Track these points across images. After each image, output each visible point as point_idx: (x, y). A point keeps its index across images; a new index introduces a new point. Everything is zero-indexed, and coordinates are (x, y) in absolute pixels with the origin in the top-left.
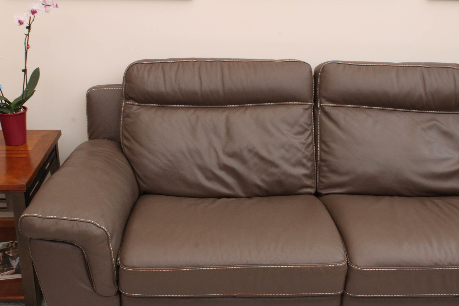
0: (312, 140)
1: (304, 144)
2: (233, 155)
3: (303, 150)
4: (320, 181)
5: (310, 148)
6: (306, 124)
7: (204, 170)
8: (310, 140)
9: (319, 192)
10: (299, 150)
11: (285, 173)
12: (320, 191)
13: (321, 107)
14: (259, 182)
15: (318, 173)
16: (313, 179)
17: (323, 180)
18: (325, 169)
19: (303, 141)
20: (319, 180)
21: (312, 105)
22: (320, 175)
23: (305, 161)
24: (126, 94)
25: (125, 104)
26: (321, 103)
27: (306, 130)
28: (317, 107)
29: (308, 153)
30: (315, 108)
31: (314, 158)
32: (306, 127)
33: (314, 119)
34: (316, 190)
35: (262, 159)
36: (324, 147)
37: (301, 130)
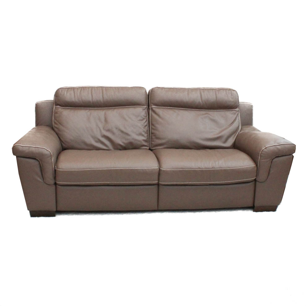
0: (147, 124)
1: (143, 125)
2: (108, 130)
3: (143, 128)
4: (151, 144)
5: (146, 128)
7: (94, 137)
8: (146, 124)
10: (140, 128)
11: (133, 139)
13: (151, 109)
14: (121, 143)
16: (148, 142)
17: (153, 143)
18: (154, 137)
19: (143, 124)
21: (147, 107)
22: (151, 141)
23: (143, 133)
24: (56, 102)
25: (55, 108)
26: (151, 106)
27: (144, 119)
29: (145, 130)
30: (148, 109)
31: (148, 133)
32: (144, 117)
33: (148, 114)
35: (122, 132)
36: (153, 127)
37: (142, 119)
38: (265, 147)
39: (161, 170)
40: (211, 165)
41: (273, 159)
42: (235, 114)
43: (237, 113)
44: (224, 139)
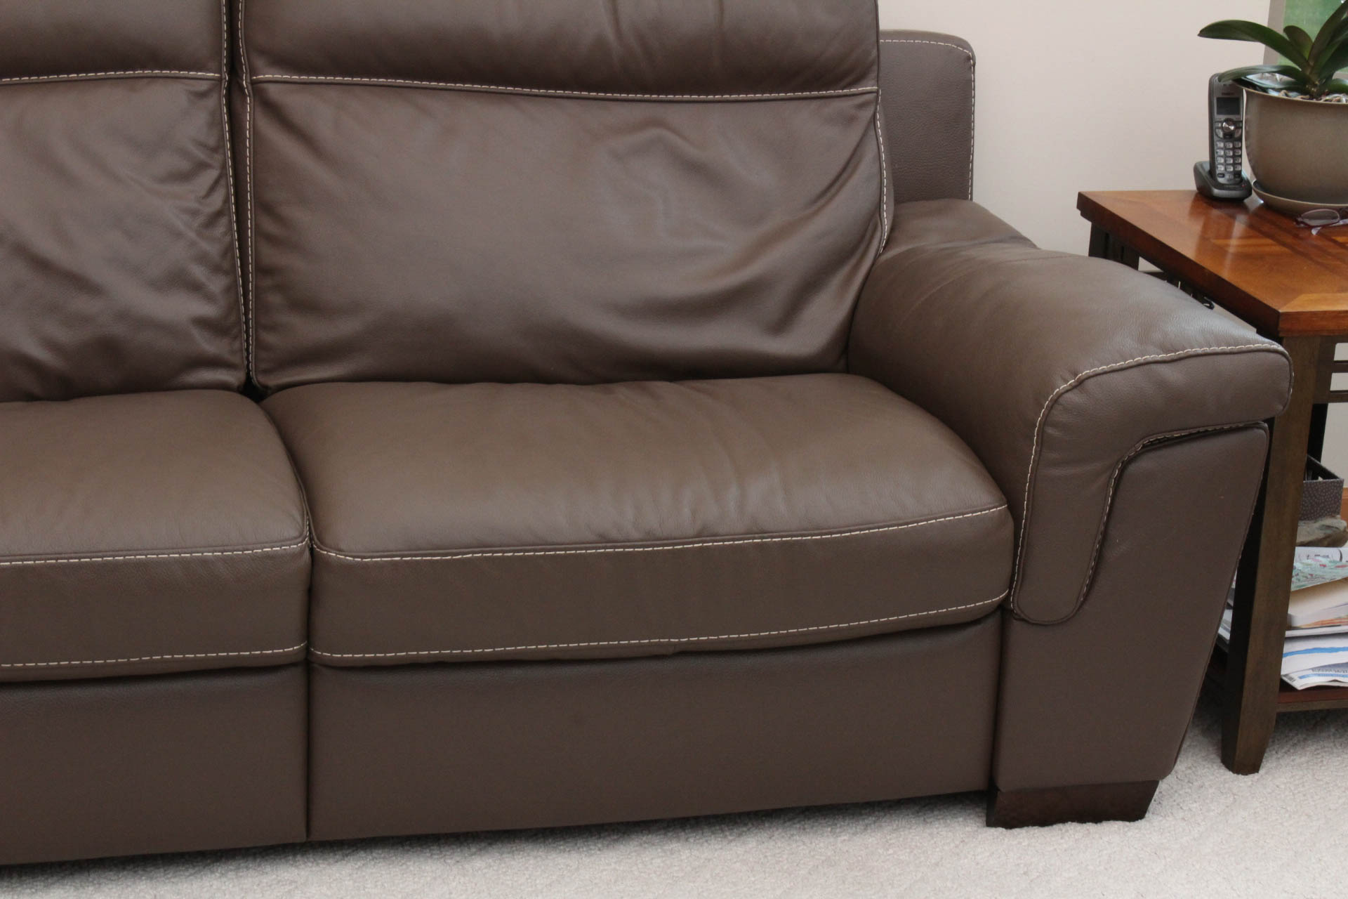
0: (227, 200)
1: (194, 213)
3: (192, 235)
4: (260, 345)
5: (220, 229)
6: (202, 145)
8: (217, 200)
9: (259, 386)
10: (178, 235)
11: (123, 315)
13: (253, 89)
15: (250, 316)
16: (235, 338)
17: (270, 338)
18: (275, 299)
19: (191, 204)
20: (257, 339)
21: (220, 80)
22: (257, 323)
23: (198, 272)
26: (253, 71)
27: (202, 166)
28: (241, 87)
30: (233, 90)
31: (234, 265)
32: (201, 155)
33: (232, 131)
34: (249, 378)
35: (42, 265)
36: (269, 226)
37: (184, 165)
38: (1076, 375)
39: (327, 562)
40: (686, 511)
41: (1132, 460)
42: (850, 120)
43: (866, 114)
44: (773, 303)
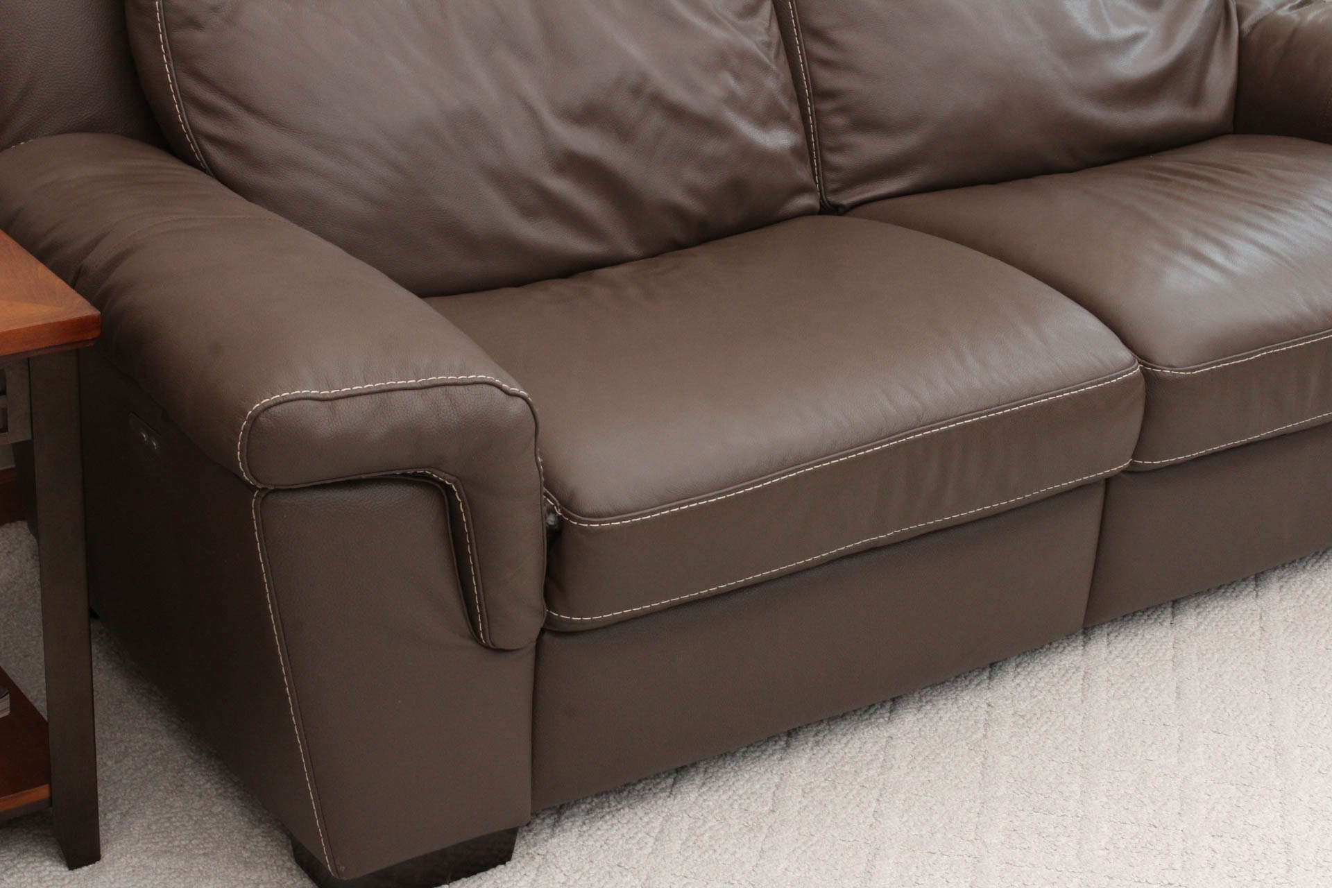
12: (833, 199)
14: (680, 198)
